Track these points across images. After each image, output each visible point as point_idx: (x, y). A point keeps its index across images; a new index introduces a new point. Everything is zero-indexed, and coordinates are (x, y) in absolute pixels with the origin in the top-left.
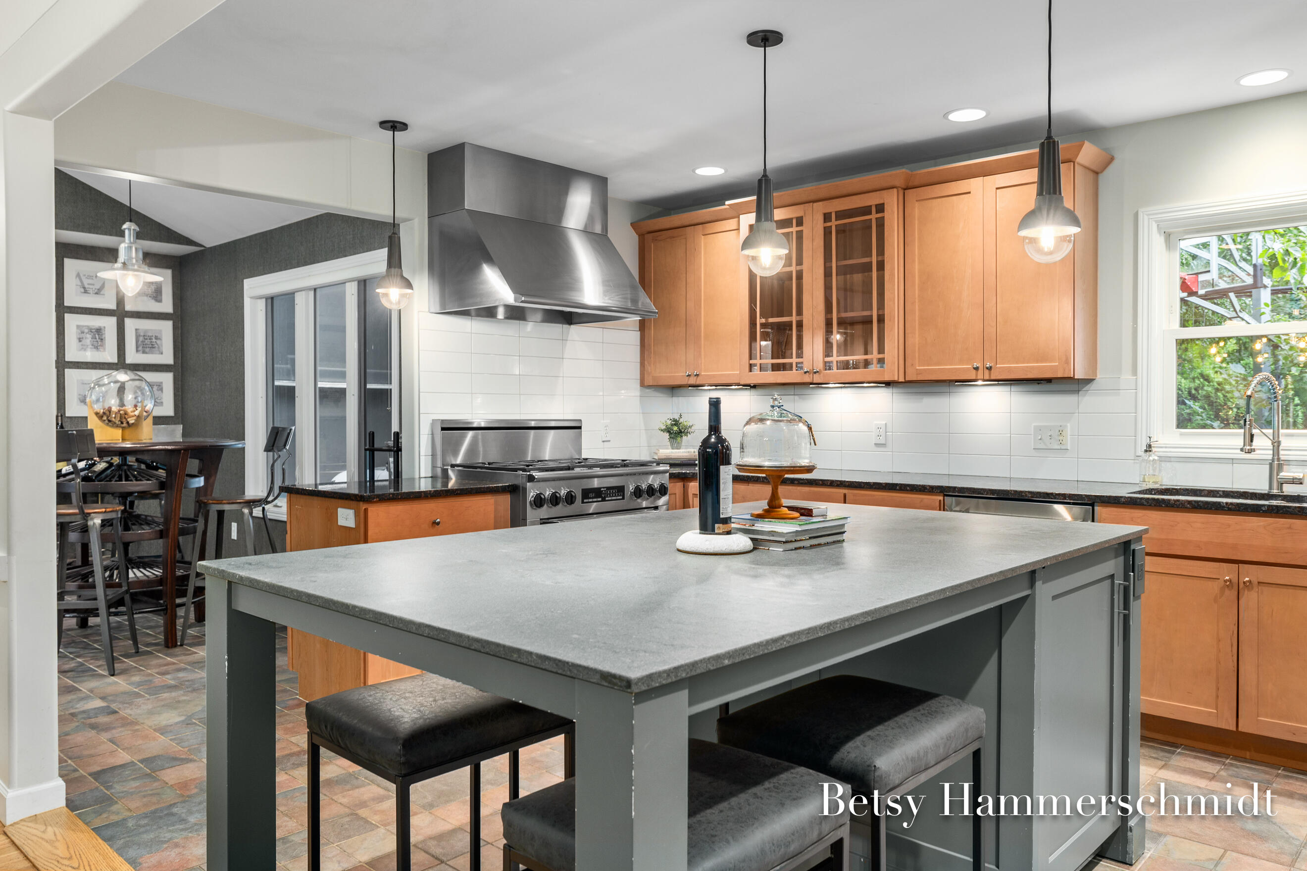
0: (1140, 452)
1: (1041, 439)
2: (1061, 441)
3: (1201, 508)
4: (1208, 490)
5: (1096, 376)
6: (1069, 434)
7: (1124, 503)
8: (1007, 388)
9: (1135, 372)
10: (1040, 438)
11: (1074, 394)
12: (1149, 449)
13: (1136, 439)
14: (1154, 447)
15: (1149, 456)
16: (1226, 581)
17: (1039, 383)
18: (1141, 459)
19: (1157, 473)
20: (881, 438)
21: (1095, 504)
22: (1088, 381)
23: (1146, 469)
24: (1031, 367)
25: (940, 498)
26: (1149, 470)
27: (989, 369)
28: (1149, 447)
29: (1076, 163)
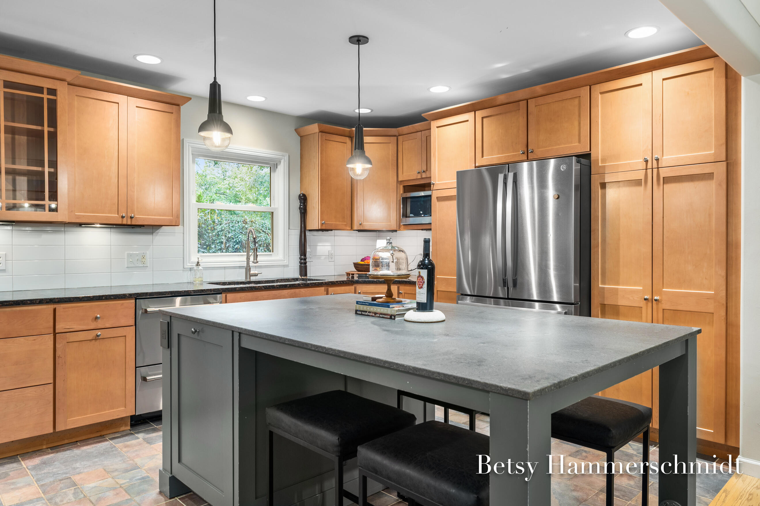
2: (144, 262)
6: (148, 258)
8: (108, 230)
10: (131, 260)
11: (151, 234)
13: (183, 259)
15: (198, 268)
22: (159, 226)
23: (196, 275)
24: (157, 219)
25: (134, 301)
26: (198, 275)
27: (131, 218)
28: (198, 263)
29: (181, 107)
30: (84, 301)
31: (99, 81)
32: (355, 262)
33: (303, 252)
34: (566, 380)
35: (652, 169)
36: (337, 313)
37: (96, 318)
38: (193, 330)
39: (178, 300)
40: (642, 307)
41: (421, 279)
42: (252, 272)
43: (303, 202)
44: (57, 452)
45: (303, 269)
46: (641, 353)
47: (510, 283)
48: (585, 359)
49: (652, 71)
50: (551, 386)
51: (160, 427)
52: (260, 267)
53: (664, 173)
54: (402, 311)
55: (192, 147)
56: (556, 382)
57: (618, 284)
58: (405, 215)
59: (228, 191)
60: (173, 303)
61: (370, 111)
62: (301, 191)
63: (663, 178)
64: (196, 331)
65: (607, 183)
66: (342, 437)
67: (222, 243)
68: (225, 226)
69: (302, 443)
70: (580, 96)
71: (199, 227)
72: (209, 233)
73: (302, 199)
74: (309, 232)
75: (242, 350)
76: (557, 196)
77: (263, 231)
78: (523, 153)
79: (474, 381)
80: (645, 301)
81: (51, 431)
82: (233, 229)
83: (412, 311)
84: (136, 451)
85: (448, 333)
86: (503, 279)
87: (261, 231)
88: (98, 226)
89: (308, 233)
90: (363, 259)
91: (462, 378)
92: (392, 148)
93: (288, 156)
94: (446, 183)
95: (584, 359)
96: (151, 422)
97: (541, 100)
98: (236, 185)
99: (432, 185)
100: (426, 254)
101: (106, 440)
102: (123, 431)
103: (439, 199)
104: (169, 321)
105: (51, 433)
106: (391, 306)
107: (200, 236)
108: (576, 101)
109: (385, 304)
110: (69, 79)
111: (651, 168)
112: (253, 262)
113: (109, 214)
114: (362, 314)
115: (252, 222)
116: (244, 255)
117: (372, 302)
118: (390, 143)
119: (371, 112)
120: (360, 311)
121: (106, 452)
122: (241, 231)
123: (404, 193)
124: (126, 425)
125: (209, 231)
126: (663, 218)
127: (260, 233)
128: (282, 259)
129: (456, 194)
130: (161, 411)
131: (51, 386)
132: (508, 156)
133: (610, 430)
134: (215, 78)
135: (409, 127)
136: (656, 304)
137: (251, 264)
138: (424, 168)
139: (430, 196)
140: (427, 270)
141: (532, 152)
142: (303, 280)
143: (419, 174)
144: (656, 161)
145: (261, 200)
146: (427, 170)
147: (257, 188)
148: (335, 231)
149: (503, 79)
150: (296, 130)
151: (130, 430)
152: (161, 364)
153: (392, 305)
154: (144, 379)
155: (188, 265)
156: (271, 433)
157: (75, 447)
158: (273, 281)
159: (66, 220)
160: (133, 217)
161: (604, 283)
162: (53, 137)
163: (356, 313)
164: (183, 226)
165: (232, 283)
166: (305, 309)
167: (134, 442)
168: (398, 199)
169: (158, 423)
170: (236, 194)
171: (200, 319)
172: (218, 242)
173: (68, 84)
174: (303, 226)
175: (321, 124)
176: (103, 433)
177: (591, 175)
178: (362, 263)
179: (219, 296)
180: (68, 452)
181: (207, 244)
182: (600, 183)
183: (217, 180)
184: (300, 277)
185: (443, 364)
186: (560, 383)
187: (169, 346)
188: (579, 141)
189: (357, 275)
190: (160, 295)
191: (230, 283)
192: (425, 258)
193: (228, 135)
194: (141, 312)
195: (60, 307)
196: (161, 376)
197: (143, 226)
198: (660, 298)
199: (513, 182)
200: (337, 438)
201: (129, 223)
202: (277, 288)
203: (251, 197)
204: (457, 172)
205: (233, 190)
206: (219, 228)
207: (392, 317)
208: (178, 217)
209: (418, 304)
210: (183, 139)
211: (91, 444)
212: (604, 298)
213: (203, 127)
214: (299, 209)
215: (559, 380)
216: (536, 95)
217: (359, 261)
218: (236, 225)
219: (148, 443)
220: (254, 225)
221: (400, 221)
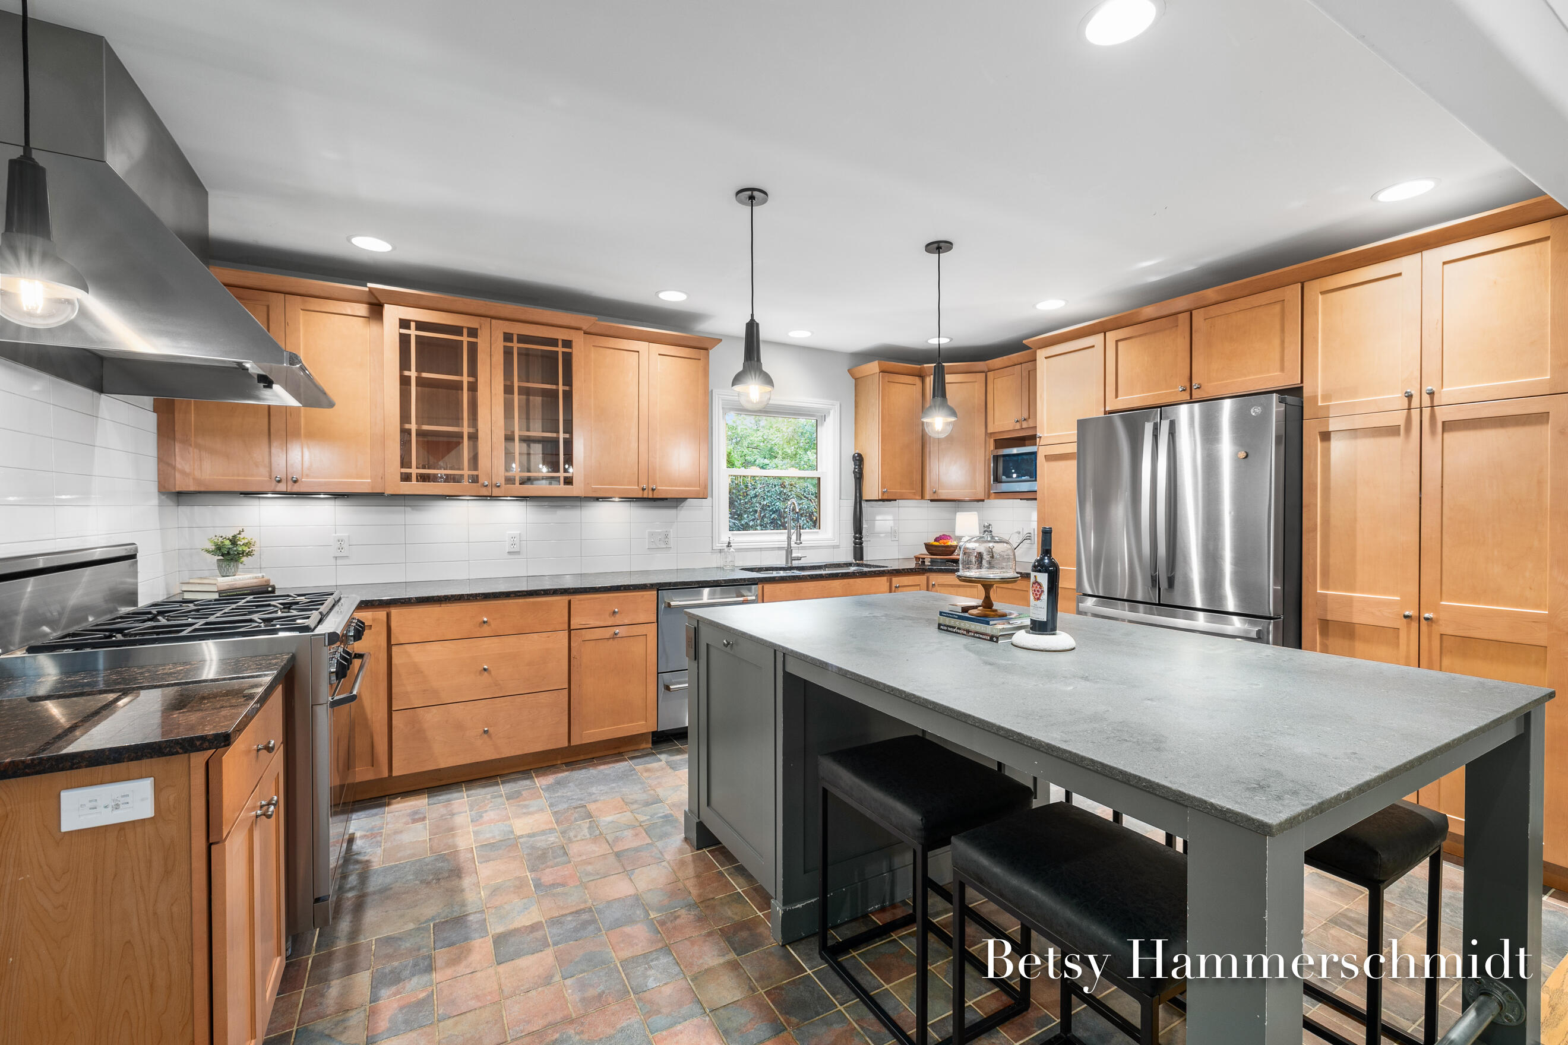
2: (666, 542)
6: (672, 537)
8: (628, 504)
10: (652, 541)
11: (675, 509)
12: (729, 545)
13: (712, 539)
18: (729, 551)
20: (515, 546)
23: (726, 558)
24: (682, 490)
25: (656, 592)
26: (730, 559)
27: (653, 490)
28: (729, 543)
29: (710, 351)
30: (601, 591)
31: (618, 327)
32: (926, 542)
33: (858, 528)
34: (1332, 798)
35: (1421, 408)
36: (912, 626)
37: (614, 612)
38: (725, 641)
39: (706, 591)
40: (1398, 629)
41: (1038, 587)
42: (794, 555)
43: (858, 463)
44: (572, 770)
45: (859, 551)
46: (1455, 742)
47: (1164, 584)
48: (1352, 751)
49: (1421, 252)
50: (1308, 811)
51: (685, 748)
52: (804, 548)
53: (1443, 415)
54: (1008, 631)
55: (722, 400)
56: (1314, 803)
57: (1352, 589)
58: (997, 480)
59: (762, 444)
60: (701, 594)
61: (948, 340)
62: (855, 449)
63: (1443, 422)
64: (728, 643)
65: (1332, 433)
66: (926, 816)
67: (756, 511)
68: (760, 491)
69: (868, 813)
70: (1284, 300)
71: (730, 493)
72: (740, 500)
73: (857, 460)
74: (866, 503)
75: (788, 676)
76: (1245, 454)
77: (805, 497)
78: (1184, 390)
79: (1158, 785)
80: (1405, 620)
81: (566, 745)
82: (769, 494)
83: (1023, 631)
84: (658, 777)
85: (1087, 675)
86: (1152, 576)
87: (803, 497)
88: (617, 500)
89: (864, 504)
90: (938, 538)
91: (1135, 776)
92: (979, 387)
93: (839, 405)
94: (1059, 436)
95: (1349, 751)
96: (676, 740)
97: (1214, 310)
98: (771, 437)
99: (1038, 439)
100: (1046, 551)
101: (625, 760)
102: (643, 749)
103: (1049, 458)
104: (696, 626)
105: (566, 747)
106: (991, 623)
107: (732, 503)
108: (1277, 308)
109: (983, 619)
110: (585, 328)
111: (1419, 407)
112: (796, 543)
113: (628, 485)
114: (947, 630)
115: (791, 485)
116: (785, 533)
117: (962, 614)
118: (976, 382)
119: (950, 341)
120: (945, 626)
121: (625, 775)
122: (778, 497)
123: (996, 449)
124: (647, 743)
125: (741, 497)
126: (1442, 487)
127: (801, 499)
128: (831, 538)
129: (1076, 451)
130: (687, 727)
131: (566, 692)
132: (1158, 395)
133: (1376, 853)
134: (752, 315)
135: (1003, 359)
136: (1428, 625)
137: (793, 545)
138: (1026, 416)
139: (1035, 454)
140: (1047, 574)
141: (1198, 388)
142: (858, 565)
143: (1018, 423)
144: (1428, 395)
145: (801, 454)
146: (1029, 418)
147: (797, 440)
148: (900, 501)
149: (1151, 283)
150: (848, 370)
151: (652, 749)
152: (687, 670)
153: (993, 620)
154: (667, 688)
155: (717, 546)
156: (825, 791)
157: (591, 766)
158: (819, 567)
159: (582, 494)
160: (655, 489)
161: (1325, 586)
162: (568, 396)
163: (939, 628)
164: (712, 498)
166: (867, 617)
167: (655, 765)
168: (987, 458)
169: (682, 742)
170: (771, 448)
171: (734, 629)
172: (751, 510)
173: (584, 333)
174: (858, 495)
175: (883, 362)
176: (622, 750)
177: (1302, 419)
178: (937, 544)
179: (753, 587)
180: (583, 771)
181: (738, 512)
182: (1320, 432)
183: (749, 431)
184: (854, 561)
185: (1095, 743)
186: (1322, 803)
187: (696, 657)
188: (1282, 369)
189: (930, 560)
190: (685, 585)
191: (768, 569)
192: (1044, 556)
193: (768, 388)
194: (663, 606)
195: (576, 599)
196: (687, 685)
197: (667, 499)
198: (1435, 616)
199: (1169, 433)
200: (920, 818)
201: (650, 496)
202: (826, 577)
203: (789, 451)
204: (1078, 421)
205: (768, 442)
206: (752, 493)
207: (993, 639)
208: (706, 487)
209: (1033, 622)
210: (712, 391)
211: (609, 763)
212: (1327, 611)
213: (737, 380)
214: (854, 473)
215: (1320, 801)
216: (1205, 303)
217: (932, 541)
218: (773, 490)
219: (673, 768)
220: (794, 489)
221: (990, 487)
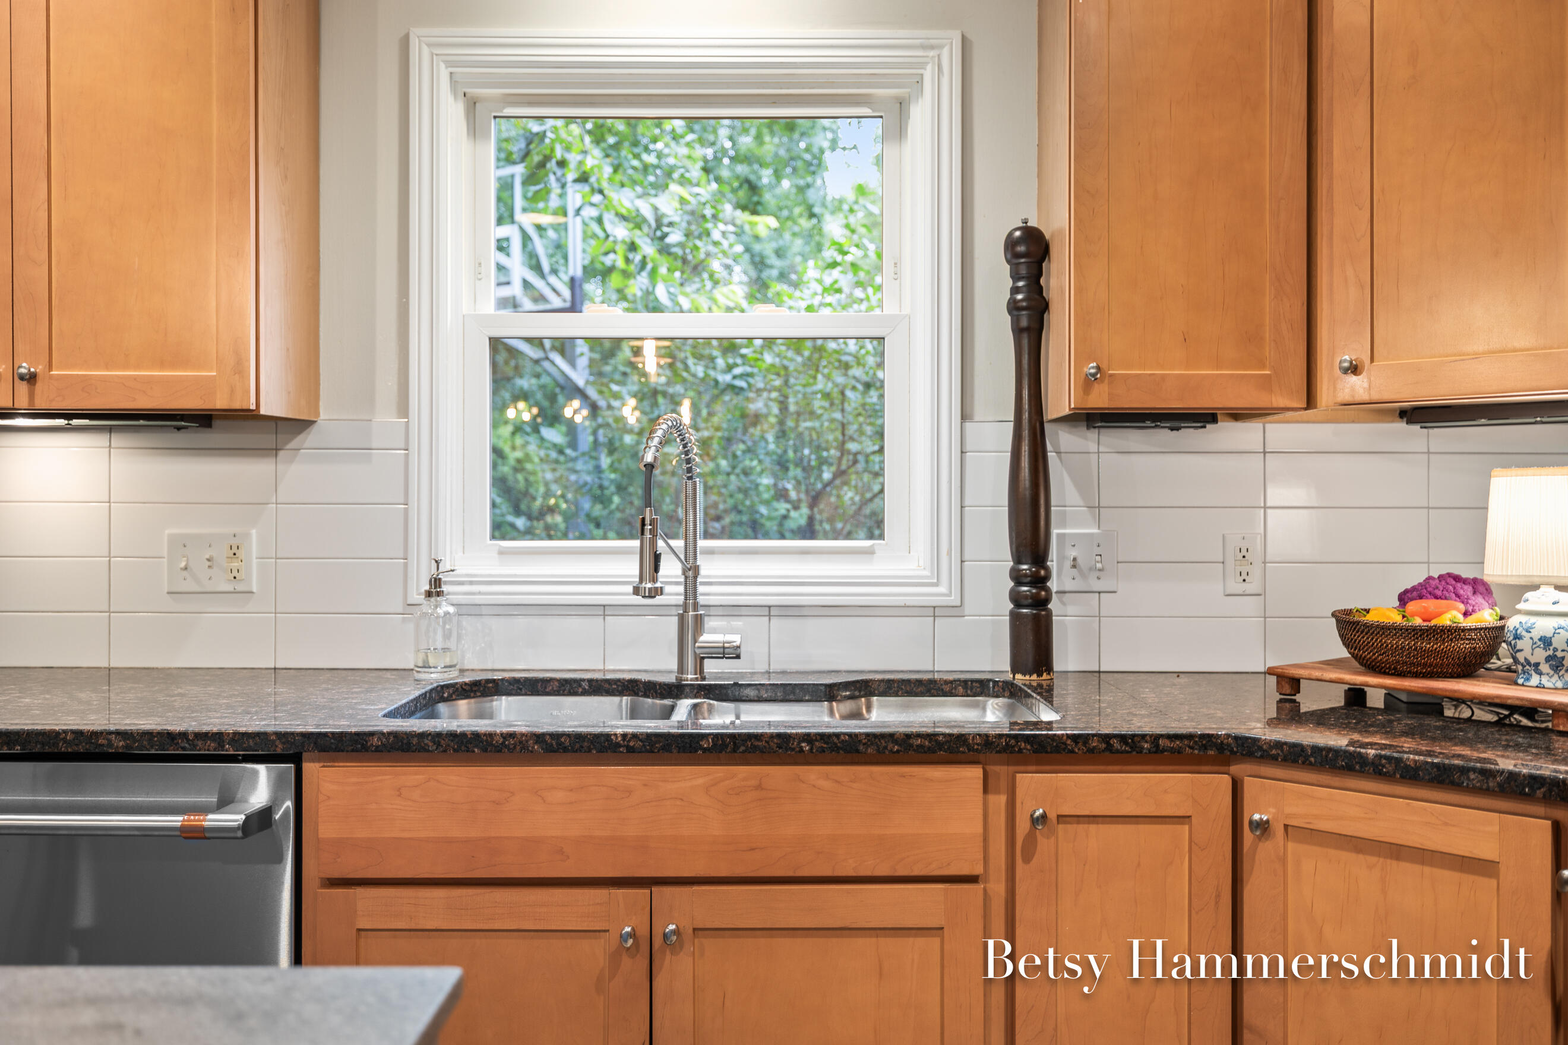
0: (417, 596)
1: (186, 568)
2: (235, 573)
3: (565, 750)
4: (559, 681)
5: (318, 414)
6: (254, 555)
7: (378, 749)
8: (99, 440)
9: (403, 410)
10: (183, 565)
11: (267, 456)
12: (435, 589)
13: (406, 565)
14: (446, 583)
15: (436, 607)
16: (623, 938)
17: (179, 428)
18: (417, 611)
19: (452, 644)
21: (305, 755)
22: (299, 426)
24: (147, 380)
26: (437, 639)
33: (1030, 538)
62: (1017, 212)
128: (927, 573)
164: (408, 418)
165: (607, 686)
178: (1398, 615)
